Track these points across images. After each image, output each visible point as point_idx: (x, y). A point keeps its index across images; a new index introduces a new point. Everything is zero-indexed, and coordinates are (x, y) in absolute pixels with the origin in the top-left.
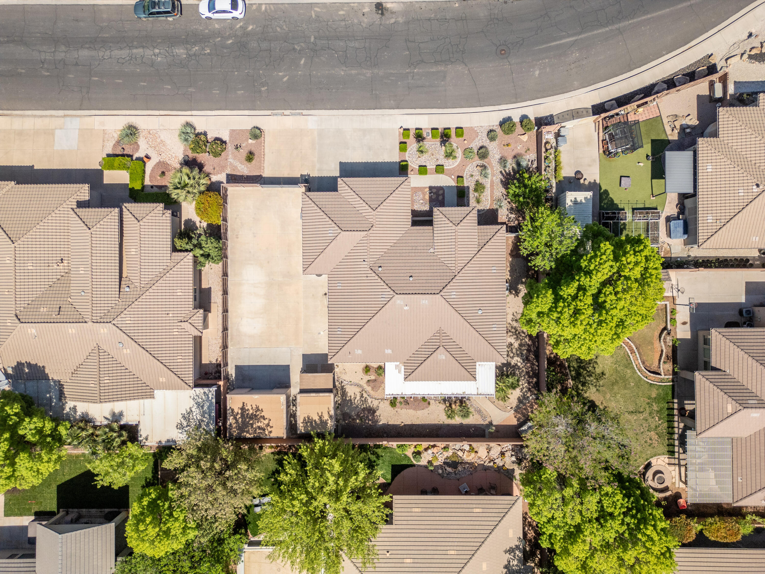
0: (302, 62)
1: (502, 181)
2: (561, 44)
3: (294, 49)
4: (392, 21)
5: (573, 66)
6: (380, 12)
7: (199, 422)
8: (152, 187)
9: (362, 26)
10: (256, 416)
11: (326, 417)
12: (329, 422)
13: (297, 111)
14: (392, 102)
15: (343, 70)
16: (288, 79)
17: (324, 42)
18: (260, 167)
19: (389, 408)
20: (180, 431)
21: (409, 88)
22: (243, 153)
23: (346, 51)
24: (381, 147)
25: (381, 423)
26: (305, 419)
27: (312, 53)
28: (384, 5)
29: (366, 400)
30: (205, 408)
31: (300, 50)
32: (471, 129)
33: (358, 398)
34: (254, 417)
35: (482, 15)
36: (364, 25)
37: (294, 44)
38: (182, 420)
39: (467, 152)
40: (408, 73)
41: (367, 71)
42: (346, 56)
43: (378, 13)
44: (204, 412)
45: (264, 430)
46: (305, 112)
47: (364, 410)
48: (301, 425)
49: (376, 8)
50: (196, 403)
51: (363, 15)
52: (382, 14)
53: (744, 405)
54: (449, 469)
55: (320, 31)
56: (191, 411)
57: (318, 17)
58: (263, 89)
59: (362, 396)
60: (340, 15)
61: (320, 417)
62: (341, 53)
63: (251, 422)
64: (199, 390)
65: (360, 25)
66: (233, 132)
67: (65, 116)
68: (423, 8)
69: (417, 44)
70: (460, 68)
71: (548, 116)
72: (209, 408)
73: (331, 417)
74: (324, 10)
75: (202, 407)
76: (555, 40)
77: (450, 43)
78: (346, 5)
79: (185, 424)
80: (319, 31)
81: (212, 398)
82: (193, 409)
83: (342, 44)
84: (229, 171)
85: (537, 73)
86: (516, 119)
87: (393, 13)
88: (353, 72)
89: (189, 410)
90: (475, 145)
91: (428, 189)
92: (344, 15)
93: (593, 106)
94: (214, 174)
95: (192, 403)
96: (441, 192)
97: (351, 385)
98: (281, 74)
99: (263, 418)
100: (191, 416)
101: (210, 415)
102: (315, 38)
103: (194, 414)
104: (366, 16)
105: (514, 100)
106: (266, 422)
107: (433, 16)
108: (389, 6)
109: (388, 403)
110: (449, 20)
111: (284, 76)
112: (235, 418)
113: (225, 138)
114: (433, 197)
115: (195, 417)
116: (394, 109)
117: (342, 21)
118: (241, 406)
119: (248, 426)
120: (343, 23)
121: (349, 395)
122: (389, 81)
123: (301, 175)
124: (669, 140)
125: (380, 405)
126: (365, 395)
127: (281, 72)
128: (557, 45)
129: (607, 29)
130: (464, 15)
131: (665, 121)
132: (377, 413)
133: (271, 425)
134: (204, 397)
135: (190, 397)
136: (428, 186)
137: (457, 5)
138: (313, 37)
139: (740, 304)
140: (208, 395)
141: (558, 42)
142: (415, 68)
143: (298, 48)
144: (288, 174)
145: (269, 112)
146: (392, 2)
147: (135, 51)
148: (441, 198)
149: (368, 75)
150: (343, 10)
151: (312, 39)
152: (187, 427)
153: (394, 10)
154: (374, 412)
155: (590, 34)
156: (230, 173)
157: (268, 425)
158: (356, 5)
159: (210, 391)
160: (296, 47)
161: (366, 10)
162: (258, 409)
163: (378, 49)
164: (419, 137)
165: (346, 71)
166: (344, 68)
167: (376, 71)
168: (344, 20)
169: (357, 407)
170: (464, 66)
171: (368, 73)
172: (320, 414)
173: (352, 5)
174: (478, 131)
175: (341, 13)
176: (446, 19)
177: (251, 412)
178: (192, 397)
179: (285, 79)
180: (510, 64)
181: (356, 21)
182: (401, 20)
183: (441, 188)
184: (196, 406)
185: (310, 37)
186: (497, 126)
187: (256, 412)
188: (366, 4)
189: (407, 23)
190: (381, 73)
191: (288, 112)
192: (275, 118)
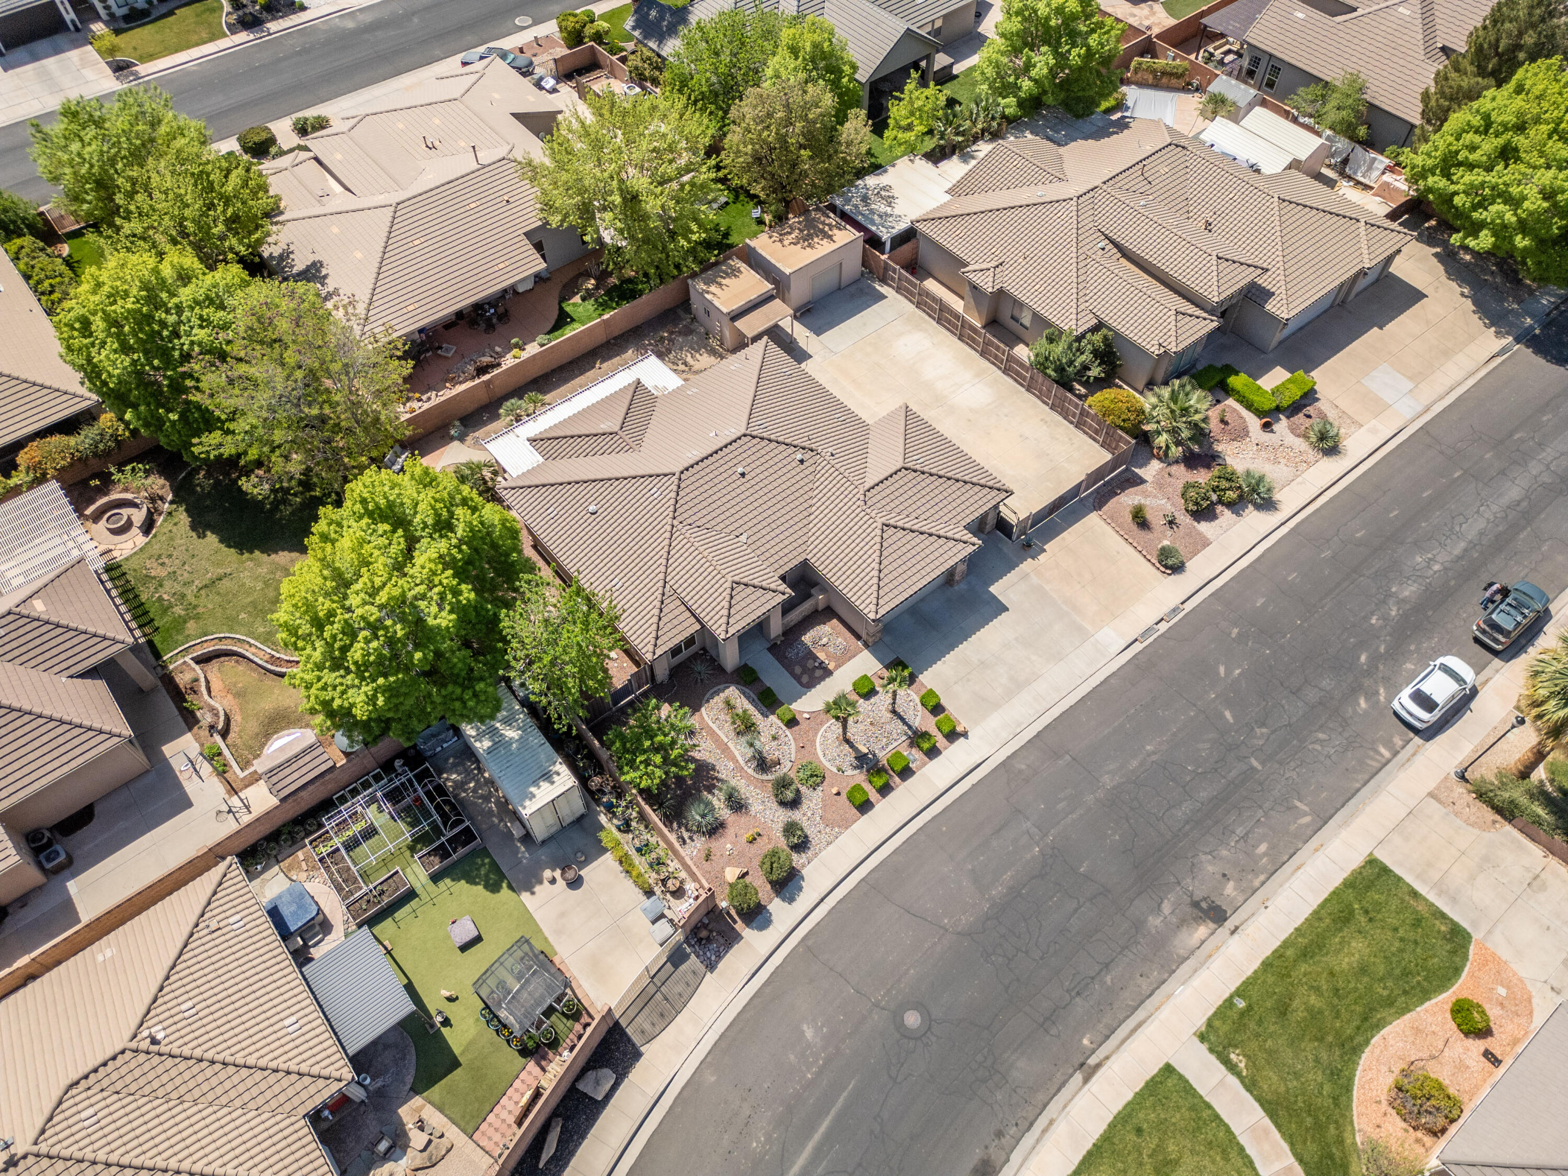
0: (1228, 714)
1: (714, 769)
2: (808, 1137)
3: (1263, 725)
4: (1166, 908)
5: (746, 1111)
6: (1204, 905)
7: (869, 203)
8: (1219, 401)
9: (1206, 853)
10: (806, 240)
11: (713, 288)
12: (705, 288)
13: (1151, 639)
14: (1023, 767)
15: (1154, 753)
16: (1218, 673)
17: (1233, 774)
18: (1112, 520)
20: (881, 185)
21: (1020, 812)
22: (1156, 520)
23: (1184, 787)
24: (968, 680)
25: (630, 351)
26: (740, 272)
27: (1229, 740)
28: (1212, 925)
30: (876, 217)
31: (1253, 729)
32: (846, 824)
33: (689, 359)
35: (1021, 1064)
36: (1203, 858)
37: (1273, 732)
38: (891, 194)
39: (816, 778)
40: (1046, 835)
41: (1115, 783)
42: (1173, 780)
43: (1205, 899)
44: (872, 213)
45: (781, 234)
46: (1138, 647)
48: (739, 266)
49: (1219, 907)
50: (891, 214)
51: (1224, 875)
52: (1196, 905)
54: (486, 359)
55: (1259, 788)
56: (890, 206)
57: (1289, 809)
58: (1236, 631)
59: (685, 364)
60: (1260, 842)
61: (720, 284)
62: (1188, 778)
63: (805, 232)
64: (902, 226)
65: (1210, 853)
66: (1206, 543)
67: (1427, 409)
68: (1140, 980)
69: (1082, 900)
70: (966, 920)
71: (717, 962)
72: (872, 220)
73: (706, 292)
74: (1293, 828)
75: (881, 216)
76: (828, 1137)
77: (1027, 952)
78: (1271, 868)
79: (884, 193)
80: (1261, 784)
81: (878, 229)
82: (888, 208)
83: (1203, 795)
84: (1148, 487)
85: (809, 1033)
86: (776, 906)
87: (1182, 922)
88: (1135, 763)
89: (893, 205)
90: (813, 801)
91: (831, 667)
92: (1255, 847)
93: (638, 1055)
94: (1162, 469)
95: (897, 211)
96: (805, 679)
98: (1237, 672)
99: (794, 244)
100: (885, 202)
101: (863, 214)
102: (1253, 768)
103: (883, 206)
104: (1219, 876)
105: (810, 943)
106: (786, 242)
107: (1108, 979)
108: (1202, 931)
110: (1072, 998)
111: (1228, 672)
112: (830, 225)
113: (1204, 527)
114: (811, 661)
115: (879, 204)
116: (1008, 757)
117: (1247, 834)
118: (834, 238)
119: (804, 227)
120: (1240, 831)
121: (705, 355)
122: (1062, 796)
123: (1045, 551)
124: (417, 1092)
127: (1240, 674)
130: (1054, 1031)
131: (454, 1134)
133: (777, 243)
134: (889, 224)
135: (905, 216)
136: (835, 674)
137: (1086, 1042)
138: (1260, 768)
140: (886, 228)
141: (817, 1137)
142: (1040, 851)
143: (1258, 731)
144: (1063, 539)
145: (1189, 606)
146: (1203, 942)
147: (1463, 545)
148: (798, 670)
149: (1106, 778)
150: (1265, 854)
151: (1255, 763)
152: (879, 192)
153: (1184, 929)
156: (1143, 486)
157: (781, 241)
158: (1257, 883)
159: (888, 233)
160: (1264, 730)
161: (1230, 888)
162: (809, 246)
163: (1136, 835)
164: (917, 738)
165: (1149, 755)
166: (1154, 758)
167: (1100, 794)
168: (1245, 838)
169: (681, 349)
170: (960, 929)
171: (1108, 781)
172: (724, 287)
173: (1262, 878)
174: (828, 830)
175: (1263, 848)
176: (1078, 994)
177: (816, 240)
178: (902, 217)
179: (1222, 670)
180: (876, 1005)
181: (1224, 853)
182: (1155, 922)
183: (810, 685)
184: (889, 212)
185: (1263, 763)
186: (804, 866)
187: (809, 243)
188: (1241, 899)
189: (1138, 925)
190: (1090, 798)
191: (1163, 627)
192: (1172, 605)
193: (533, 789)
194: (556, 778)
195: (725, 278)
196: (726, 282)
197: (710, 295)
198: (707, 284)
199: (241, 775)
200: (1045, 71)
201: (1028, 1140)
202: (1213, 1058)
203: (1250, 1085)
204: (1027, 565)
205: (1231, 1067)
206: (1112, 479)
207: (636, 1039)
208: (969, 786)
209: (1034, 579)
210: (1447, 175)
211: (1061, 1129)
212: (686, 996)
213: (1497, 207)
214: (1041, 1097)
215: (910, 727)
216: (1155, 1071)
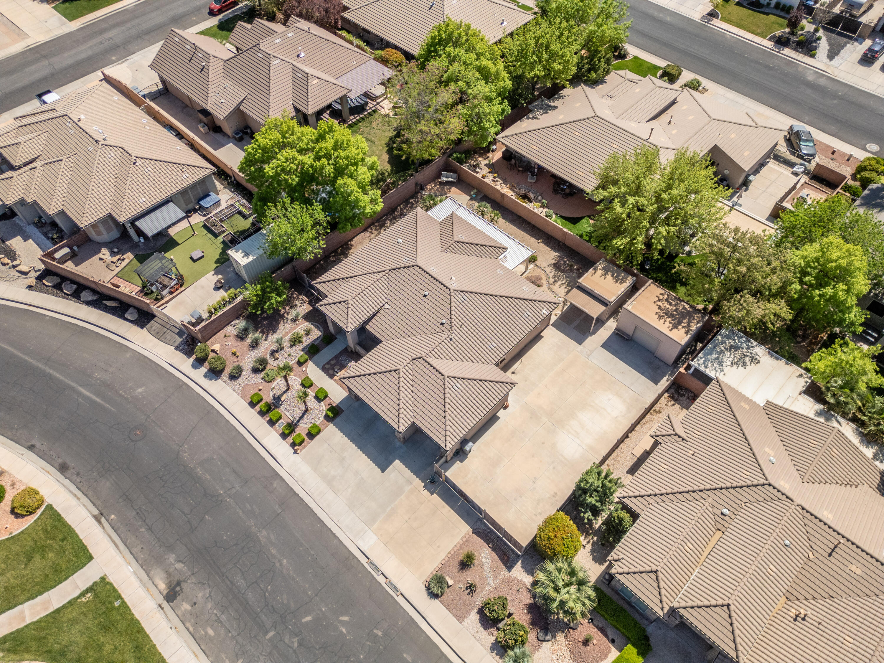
0: (308, 618)
1: (273, 332)
2: (95, 394)
3: (300, 644)
4: (179, 566)
5: (111, 370)
6: (178, 589)
7: (730, 351)
8: (613, 641)
9: (210, 593)
10: (666, 314)
11: (600, 272)
13: (370, 569)
14: (275, 486)
15: (281, 565)
16: (342, 615)
17: (264, 617)
18: (467, 541)
19: (539, 258)
20: (757, 357)
21: (246, 482)
22: (469, 576)
23: (256, 582)
24: (331, 452)
25: (557, 254)
26: (621, 283)
27: (288, 617)
28: (165, 593)
29: (554, 277)
30: (715, 356)
31: (297, 635)
32: (243, 396)
33: (560, 283)
34: (669, 314)
35: (108, 484)
36: (208, 591)
37: (294, 651)
38: (748, 363)
39: (269, 379)
40: (230, 497)
41: (261, 538)
42: (261, 576)
43: (181, 589)
44: (719, 353)
45: (667, 300)
46: (363, 560)
47: (563, 271)
48: (628, 282)
49: (175, 598)
50: (722, 365)
51: (195, 604)
52: (179, 584)
53: (306, 75)
54: (532, 196)
55: (253, 635)
56: (732, 363)
57: (237, 655)
58: (380, 633)
59: (555, 281)
60: (215, 631)
61: (605, 275)
62: (262, 586)
63: (675, 313)
64: (711, 374)
65: (210, 596)
66: (460, 618)
68: (140, 547)
69: (189, 516)
70: (185, 456)
71: (179, 350)
72: (711, 354)
74: (223, 656)
75: (717, 358)
76: (94, 402)
77: (164, 486)
78: (197, 636)
79: (747, 359)
80: (255, 636)
81: (701, 358)
82: (729, 363)
83: (250, 595)
84: (504, 572)
85: (140, 390)
86: (204, 370)
87: (169, 574)
88: (274, 552)
89: (735, 366)
90: (257, 379)
91: (335, 378)
92: (212, 627)
93: (142, 327)
94: (524, 584)
95: (726, 369)
96: (328, 366)
97: (556, 294)
98: (344, 630)
99: (660, 307)
100: (736, 360)
101: (715, 347)
102: (267, 632)
103: (731, 359)
104: (194, 600)
105: (184, 387)
106: (659, 303)
107: (143, 530)
108: (162, 586)
109: (537, 263)
110: (136, 510)
111: (343, 623)
112: (689, 325)
113: (474, 617)
114: (339, 367)
115: (732, 356)
116: (281, 477)
117: (221, 622)
118: (676, 330)
119: (681, 312)
120: (223, 618)
122: (254, 507)
123: (432, 494)
124: (135, 257)
125: (546, 265)
126: (552, 280)
127: (341, 632)
128: (97, 395)
130: (121, 500)
131: (117, 270)
132: (553, 262)
133: (657, 299)
134: (710, 365)
135: (724, 374)
136: (332, 381)
137: (113, 516)
138: (268, 637)
139: (234, 144)
140: (704, 363)
141: (94, 398)
142: (221, 494)
143: (296, 639)
144: (444, 507)
145: (400, 600)
146: (156, 586)
148: (333, 362)
149: (264, 533)
150: (206, 633)
151: (271, 634)
152: (747, 356)
153: (165, 576)
154: (555, 264)
156: (505, 569)
157: (659, 300)
158: (188, 625)
159: (699, 365)
160: (296, 645)
161: (186, 606)
162: (660, 317)
163: (225, 549)
164: (292, 427)
165: (279, 561)
166: (277, 564)
167: (254, 529)
168: (218, 620)
169: (566, 277)
170: (181, 453)
171: (262, 534)
173: (191, 629)
174: (241, 388)
175: (211, 632)
176: (138, 513)
177: (668, 320)
178: (722, 373)
179: (345, 618)
180: (148, 417)
181: (209, 605)
182: (172, 558)
183: (324, 369)
184: (724, 364)
185: (270, 640)
186: (222, 379)
187: (663, 316)
188: (179, 613)
189: (171, 548)
190: (252, 522)
191: (381, 579)
192: (398, 586)
193: (241, 251)
194: (245, 258)
195: (612, 276)
196: (609, 277)
197: (593, 272)
198: (603, 268)
201: (73, 488)
202: (90, 584)
203: (72, 603)
204: (418, 483)
205: (83, 594)
206: (505, 543)
207: (149, 326)
208: (264, 456)
209: (407, 488)
211: (73, 502)
212: (165, 341)
214: (90, 493)
215: (298, 421)
216: (90, 551)
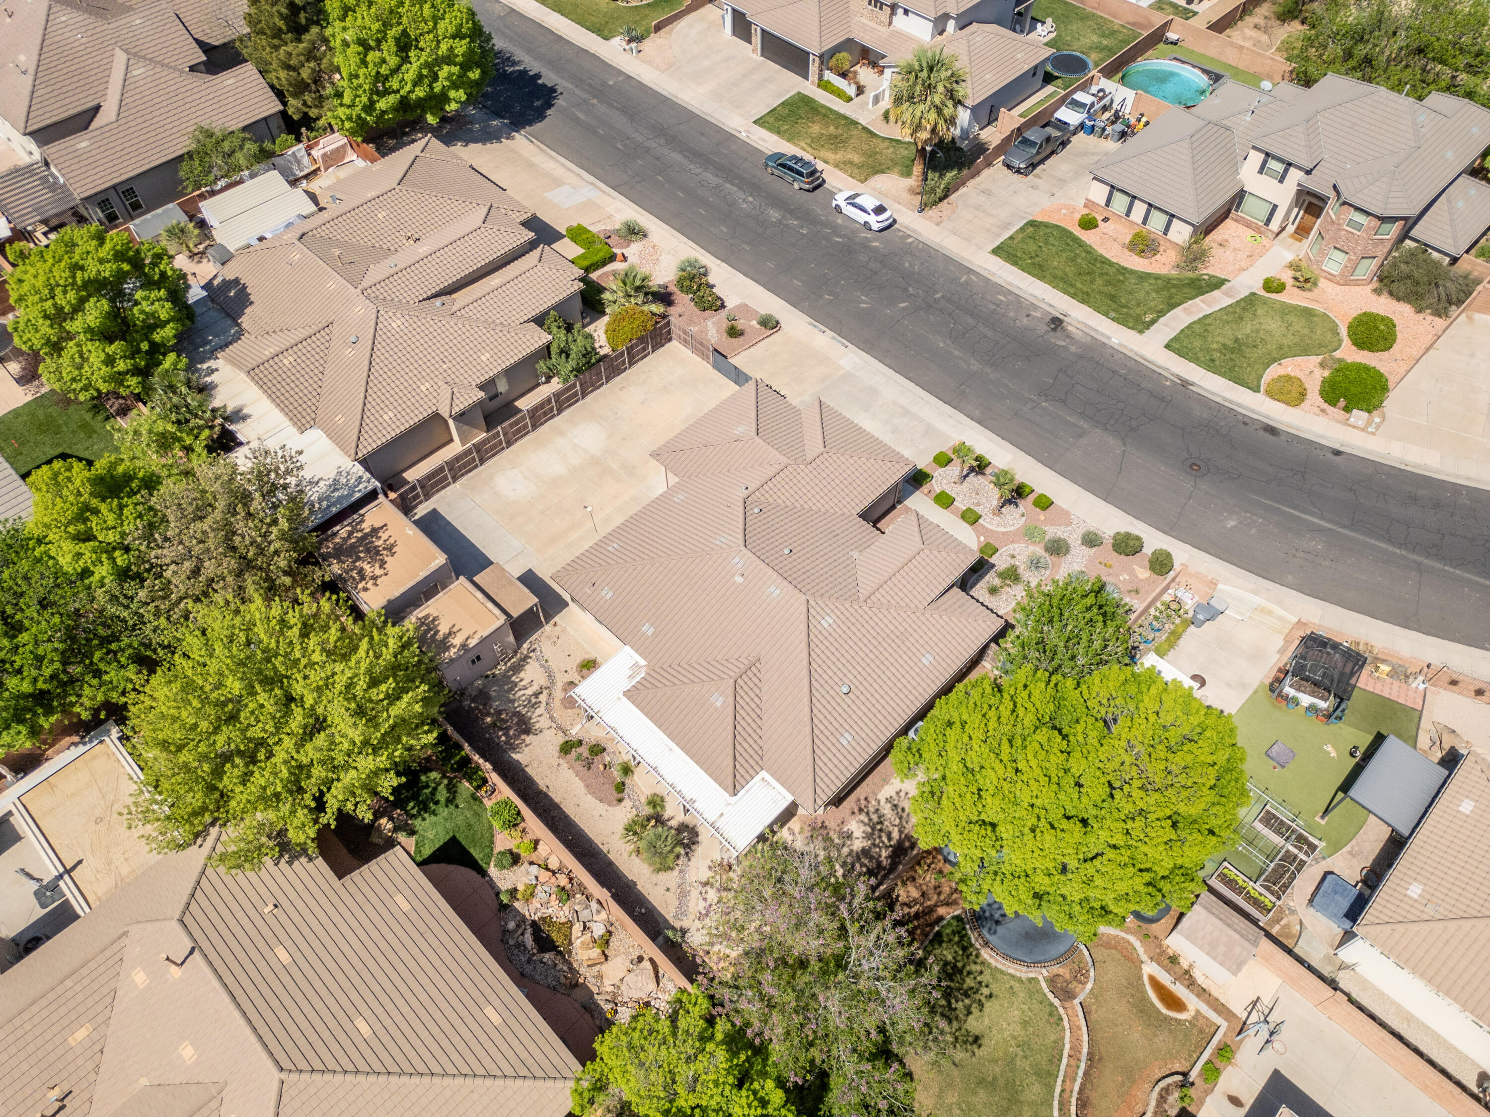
0: (902, 305)
2: (1299, 518)
3: (906, 289)
4: (1061, 343)
5: (1301, 554)
6: (1052, 326)
9: (1015, 323)
10: (378, 553)
11: (457, 641)
12: (453, 651)
13: (844, 341)
15: (945, 342)
16: (868, 307)
17: (950, 306)
18: (734, 350)
19: (554, 750)
21: (1016, 414)
23: (968, 330)
26: (427, 617)
27: (924, 306)
28: (1064, 324)
29: (535, 706)
30: (336, 494)
31: (911, 295)
32: (1065, 512)
33: (529, 692)
34: (374, 553)
36: (1019, 324)
37: (910, 285)
39: (1034, 529)
40: (1031, 399)
41: (976, 363)
42: (964, 335)
43: (1048, 326)
44: (328, 498)
45: (363, 578)
46: (852, 347)
47: (518, 714)
48: (414, 620)
49: (1052, 320)
50: (334, 480)
51: (1028, 316)
52: (1054, 330)
54: (528, 939)
55: (957, 295)
56: (318, 483)
57: (968, 284)
58: (827, 297)
59: (537, 695)
60: (997, 298)
61: (450, 634)
62: (960, 327)
63: (362, 555)
64: (359, 469)
65: (1014, 321)
66: (745, 305)
67: (591, 183)
68: (1116, 358)
69: (1073, 382)
70: (1113, 441)
72: (339, 498)
73: (464, 646)
74: (981, 284)
75: (336, 490)
76: (1292, 507)
77: (1122, 410)
78: (1015, 296)
80: (954, 294)
81: (360, 491)
82: (321, 484)
83: (971, 321)
85: (1232, 523)
86: (1148, 550)
87: (1069, 337)
88: (957, 353)
89: (316, 479)
92: (1002, 301)
95: (331, 475)
97: (542, 666)
98: (864, 298)
99: (383, 564)
101: (328, 507)
102: (943, 297)
103: (315, 489)
104: (1030, 318)
105: (1167, 529)
106: (378, 572)
107: (1122, 372)
108: (1071, 329)
109: (561, 739)
110: (1143, 389)
111: (865, 302)
112: (350, 534)
113: (730, 304)
117: (994, 304)
118: (376, 526)
119: (351, 557)
120: (994, 307)
121: (522, 675)
122: (996, 391)
125: (546, 732)
126: (543, 698)
127: (866, 297)
128: (1292, 515)
129: (1398, 551)
130: (1169, 398)
131: (1426, 724)
132: (528, 739)
133: (379, 581)
134: (352, 481)
135: (339, 467)
137: (1168, 384)
138: (941, 294)
140: (359, 483)
141: (1297, 513)
142: (1046, 401)
143: (911, 292)
145: (808, 319)
146: (1078, 329)
147: (728, 185)
149: (975, 368)
150: (1006, 297)
151: (938, 296)
153: (1073, 336)
154: (527, 732)
155: (1361, 537)
157: (375, 578)
158: (1027, 303)
159: (368, 482)
160: (910, 289)
161: (1036, 314)
162: (390, 549)
163: (1014, 354)
164: (977, 468)
165: (948, 345)
167: (988, 370)
168: (998, 305)
169: (513, 701)
170: (1121, 444)
171: (976, 366)
172: (455, 630)
173: (1022, 300)
174: (1074, 522)
175: (1000, 297)
176: (1139, 386)
177: (379, 543)
178: (340, 470)
179: (864, 306)
180: (1195, 487)
181: (1012, 315)
182: (1073, 349)
184: (329, 482)
185: (937, 292)
186: (1109, 534)
187: (384, 549)
188: (1041, 310)
189: (1080, 357)
190: (993, 376)
191: (831, 333)
195: (438, 631)
196: (443, 629)
197: (469, 641)
198: (447, 649)
199: (1224, 1024)
200: (168, 305)
201: (1242, 411)
202: (1152, 328)
203: (1161, 313)
205: (1153, 322)
210: (387, 92)
211: (1227, 395)
213: (444, 72)
214: (1213, 404)
215: (967, 475)
216: (1172, 353)
